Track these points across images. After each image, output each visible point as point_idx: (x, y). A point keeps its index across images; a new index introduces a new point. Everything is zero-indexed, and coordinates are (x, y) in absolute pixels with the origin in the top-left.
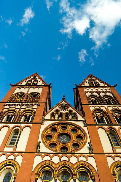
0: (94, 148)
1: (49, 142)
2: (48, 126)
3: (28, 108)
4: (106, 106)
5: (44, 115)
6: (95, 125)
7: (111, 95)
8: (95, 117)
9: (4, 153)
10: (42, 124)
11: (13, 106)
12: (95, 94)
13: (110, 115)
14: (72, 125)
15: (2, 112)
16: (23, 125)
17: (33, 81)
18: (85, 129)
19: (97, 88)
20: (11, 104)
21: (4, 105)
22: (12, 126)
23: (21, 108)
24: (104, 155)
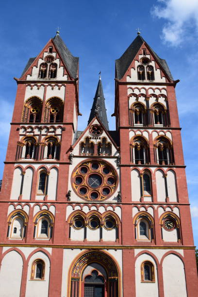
0: (123, 196)
1: (79, 188)
2: (78, 165)
3: (49, 134)
4: (150, 131)
5: (71, 149)
6: (130, 166)
7: (165, 104)
8: (134, 149)
9: (37, 203)
10: (70, 164)
11: (29, 130)
12: (142, 100)
13: (151, 147)
14: (104, 163)
15: (19, 143)
16: (48, 166)
17: (49, 64)
18: (118, 171)
19: (147, 87)
20: (26, 126)
21: (18, 130)
22: (36, 166)
23: (41, 134)
24: (131, 205)
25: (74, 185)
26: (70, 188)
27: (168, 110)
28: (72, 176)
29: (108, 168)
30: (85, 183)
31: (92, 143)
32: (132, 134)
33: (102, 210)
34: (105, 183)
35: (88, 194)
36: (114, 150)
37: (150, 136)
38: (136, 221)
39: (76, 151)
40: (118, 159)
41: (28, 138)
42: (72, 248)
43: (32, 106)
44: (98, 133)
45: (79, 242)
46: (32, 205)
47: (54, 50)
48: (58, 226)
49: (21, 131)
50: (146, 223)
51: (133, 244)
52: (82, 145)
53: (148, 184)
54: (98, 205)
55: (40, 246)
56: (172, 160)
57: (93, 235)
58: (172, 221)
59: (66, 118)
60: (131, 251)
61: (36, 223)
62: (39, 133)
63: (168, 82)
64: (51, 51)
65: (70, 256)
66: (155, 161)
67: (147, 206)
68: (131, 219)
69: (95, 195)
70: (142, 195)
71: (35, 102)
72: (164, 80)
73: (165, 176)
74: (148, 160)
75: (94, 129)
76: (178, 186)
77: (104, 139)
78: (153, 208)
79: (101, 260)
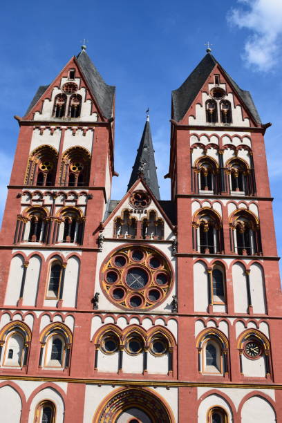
0: (181, 304)
1: (112, 288)
2: (110, 254)
3: (67, 204)
4: (225, 202)
5: (101, 228)
6: (192, 256)
7: (247, 160)
8: (198, 229)
9: (47, 312)
10: (98, 251)
11: (37, 197)
12: (212, 153)
13: (226, 227)
14: (152, 250)
15: (20, 217)
16: (65, 254)
17: (69, 96)
18: (173, 264)
19: (220, 133)
20: (32, 191)
21: (19, 196)
22: (46, 254)
23: (54, 204)
24: (192, 318)
25: (105, 285)
26: (98, 289)
27: (252, 171)
28: (101, 270)
29: (158, 259)
30: (121, 281)
31: (134, 219)
32: (195, 207)
33: (147, 324)
34: (153, 282)
35: (127, 299)
36: (167, 231)
37: (224, 209)
38: (200, 343)
39: (108, 232)
40: (174, 245)
41: (34, 210)
42: (100, 383)
43: (42, 160)
44: (144, 204)
45: (111, 375)
46: (38, 314)
47: (77, 74)
48: (78, 347)
49: (24, 199)
50: (217, 346)
51: (195, 379)
52: (118, 221)
53: (219, 284)
54: (142, 316)
55: (49, 380)
56: (259, 248)
57: (132, 364)
58: (256, 344)
59: (95, 179)
60: (192, 390)
61: (43, 343)
62: (51, 202)
63: (253, 127)
64: (72, 76)
65: (96, 397)
66: (231, 250)
67: (218, 319)
68: (193, 339)
69: (137, 300)
70: (210, 301)
71: (47, 153)
72: (246, 123)
73: (246, 273)
74: (221, 247)
75: (136, 197)
76: (267, 290)
77: (153, 213)
78: (228, 323)
79: (145, 403)
